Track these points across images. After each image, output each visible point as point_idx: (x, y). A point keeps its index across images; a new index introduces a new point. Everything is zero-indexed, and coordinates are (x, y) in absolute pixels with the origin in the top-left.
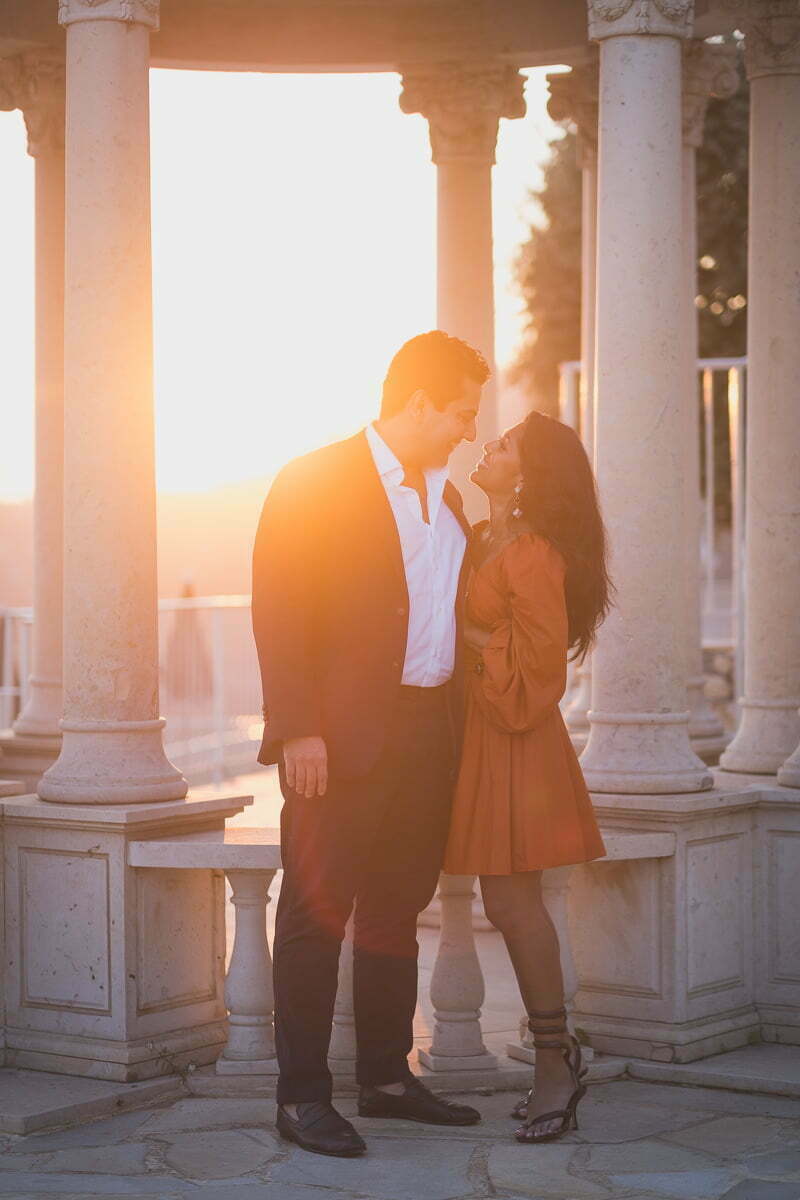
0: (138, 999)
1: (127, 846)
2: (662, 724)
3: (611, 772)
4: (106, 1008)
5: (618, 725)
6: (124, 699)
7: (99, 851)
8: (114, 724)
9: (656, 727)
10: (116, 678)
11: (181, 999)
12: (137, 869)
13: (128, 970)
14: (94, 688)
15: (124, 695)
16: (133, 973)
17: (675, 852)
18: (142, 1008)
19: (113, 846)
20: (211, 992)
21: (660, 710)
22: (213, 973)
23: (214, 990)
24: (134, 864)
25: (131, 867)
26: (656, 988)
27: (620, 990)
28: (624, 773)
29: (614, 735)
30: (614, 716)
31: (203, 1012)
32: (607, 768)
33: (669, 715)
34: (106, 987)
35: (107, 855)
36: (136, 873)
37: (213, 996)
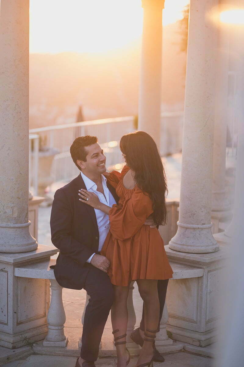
0: (17, 320)
1: (14, 269)
2: (202, 229)
3: (183, 245)
4: (6, 322)
5: (187, 228)
6: (16, 216)
7: (5, 270)
8: (12, 225)
9: (200, 230)
10: (13, 209)
11: (32, 318)
12: (18, 277)
13: (13, 310)
14: (6, 212)
15: (16, 215)
16: (16, 312)
17: (203, 275)
18: (18, 323)
19: (10, 269)
20: (44, 315)
21: (201, 224)
22: (45, 308)
23: (45, 313)
24: (16, 276)
25: (15, 276)
26: (195, 320)
27: (184, 319)
28: (188, 246)
29: (185, 232)
30: (186, 225)
31: (41, 322)
32: (182, 243)
33: (204, 226)
34: (6, 315)
35: (8, 271)
36: (17, 279)
37: (45, 315)
